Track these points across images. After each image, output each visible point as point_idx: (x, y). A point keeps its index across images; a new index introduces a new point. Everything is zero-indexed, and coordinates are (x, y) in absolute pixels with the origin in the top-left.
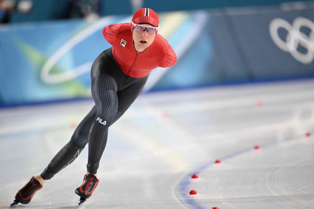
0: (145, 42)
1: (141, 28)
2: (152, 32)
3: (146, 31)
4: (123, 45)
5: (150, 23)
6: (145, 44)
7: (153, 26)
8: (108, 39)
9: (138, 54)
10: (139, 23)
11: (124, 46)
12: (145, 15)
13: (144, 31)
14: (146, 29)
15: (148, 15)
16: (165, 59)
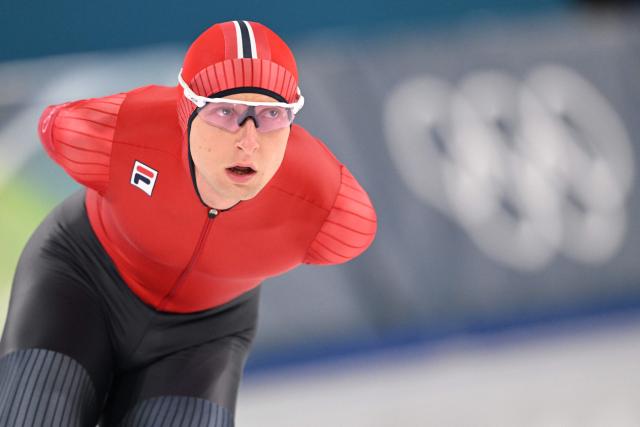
0: (250, 171)
1: (229, 110)
2: (276, 126)
3: (251, 123)
4: (141, 185)
5: (264, 86)
6: (252, 180)
7: (281, 99)
8: (72, 166)
9: (213, 216)
10: (216, 91)
11: (148, 189)
12: (240, 54)
13: (242, 124)
14: (251, 116)
15: (254, 55)
16: (330, 228)
